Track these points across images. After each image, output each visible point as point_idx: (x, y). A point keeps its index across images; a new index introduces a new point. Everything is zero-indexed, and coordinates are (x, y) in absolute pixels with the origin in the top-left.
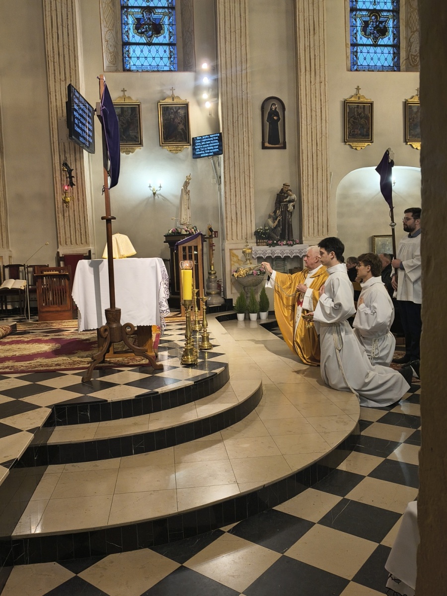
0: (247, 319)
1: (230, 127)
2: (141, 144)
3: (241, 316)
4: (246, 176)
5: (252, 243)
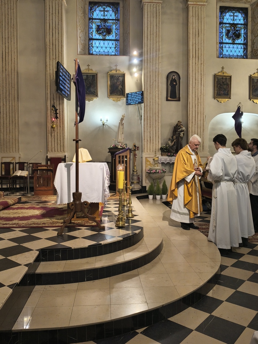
0: (154, 198)
1: (148, 88)
2: (97, 96)
3: (151, 197)
4: (156, 116)
5: (159, 154)
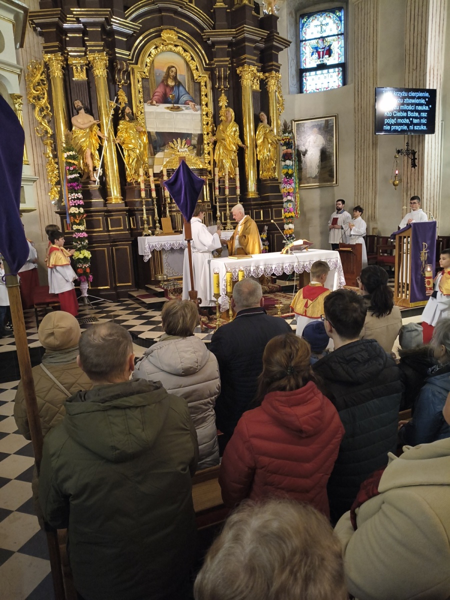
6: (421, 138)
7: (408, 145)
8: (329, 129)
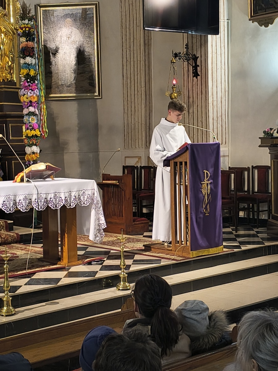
6: (203, 38)
7: (187, 47)
8: (87, 20)
